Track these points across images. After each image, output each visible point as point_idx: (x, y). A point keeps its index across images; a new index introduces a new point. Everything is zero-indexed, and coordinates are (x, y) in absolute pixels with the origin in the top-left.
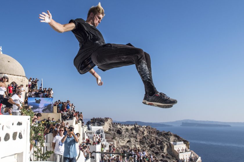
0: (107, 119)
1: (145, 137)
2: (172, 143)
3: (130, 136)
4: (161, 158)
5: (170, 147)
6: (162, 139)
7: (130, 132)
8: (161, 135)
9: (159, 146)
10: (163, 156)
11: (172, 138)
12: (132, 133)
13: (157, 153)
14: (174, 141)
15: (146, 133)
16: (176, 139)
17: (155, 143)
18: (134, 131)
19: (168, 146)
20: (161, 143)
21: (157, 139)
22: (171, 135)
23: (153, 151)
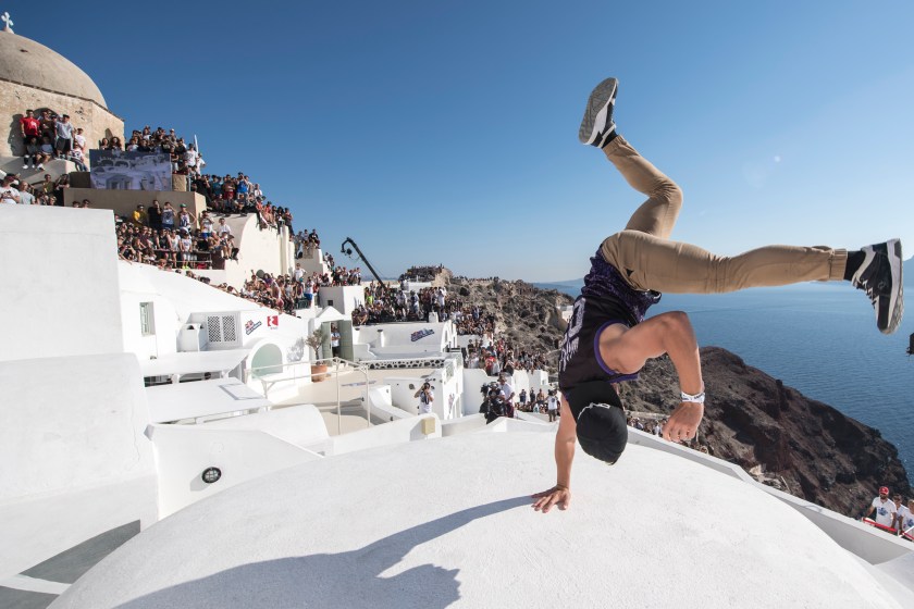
0: (440, 270)
1: (512, 300)
2: (559, 307)
3: (485, 299)
4: (540, 333)
5: (556, 314)
6: (543, 302)
7: (486, 292)
8: (542, 295)
9: (537, 314)
10: (543, 330)
11: (559, 300)
12: (490, 294)
13: (532, 326)
14: (563, 305)
15: (514, 293)
16: (567, 301)
17: (529, 309)
18: (493, 291)
19: (551, 314)
20: (539, 308)
21: (533, 303)
22: (558, 294)
23: (526, 323)
